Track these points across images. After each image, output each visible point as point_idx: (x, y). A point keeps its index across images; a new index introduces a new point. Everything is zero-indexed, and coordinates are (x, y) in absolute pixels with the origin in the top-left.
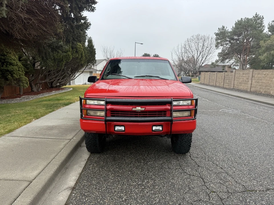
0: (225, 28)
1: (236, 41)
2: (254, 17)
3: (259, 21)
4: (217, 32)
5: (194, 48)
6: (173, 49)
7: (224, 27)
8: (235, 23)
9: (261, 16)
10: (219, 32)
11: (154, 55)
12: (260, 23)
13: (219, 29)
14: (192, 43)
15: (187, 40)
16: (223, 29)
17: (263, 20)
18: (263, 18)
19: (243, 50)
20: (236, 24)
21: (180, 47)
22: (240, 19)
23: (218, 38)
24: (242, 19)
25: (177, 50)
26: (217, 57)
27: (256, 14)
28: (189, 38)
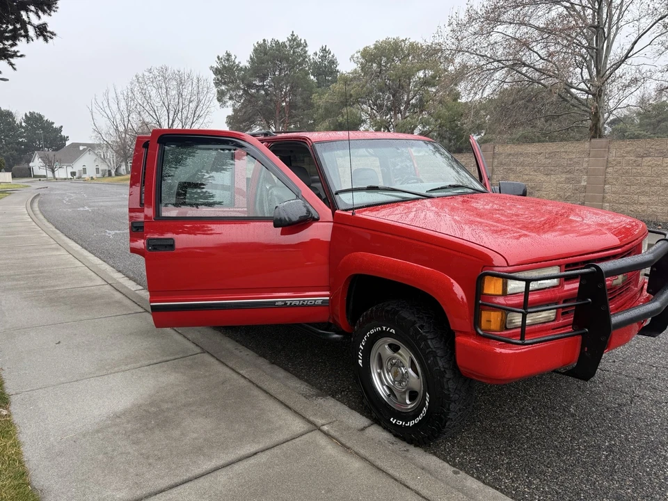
0: (233, 57)
1: (258, 91)
2: (289, 40)
3: (299, 50)
4: (215, 65)
5: (156, 101)
6: (93, 101)
7: (229, 55)
8: (253, 48)
9: (301, 40)
10: (219, 67)
11: (26, 115)
12: (301, 55)
13: (218, 57)
14: (149, 88)
15: (134, 78)
16: (228, 60)
17: (307, 49)
18: (306, 44)
19: (277, 112)
20: (256, 50)
21: (112, 95)
22: (262, 42)
23: (218, 79)
24: (264, 40)
25: (106, 104)
26: (226, 125)
27: (293, 35)
28: (141, 75)
